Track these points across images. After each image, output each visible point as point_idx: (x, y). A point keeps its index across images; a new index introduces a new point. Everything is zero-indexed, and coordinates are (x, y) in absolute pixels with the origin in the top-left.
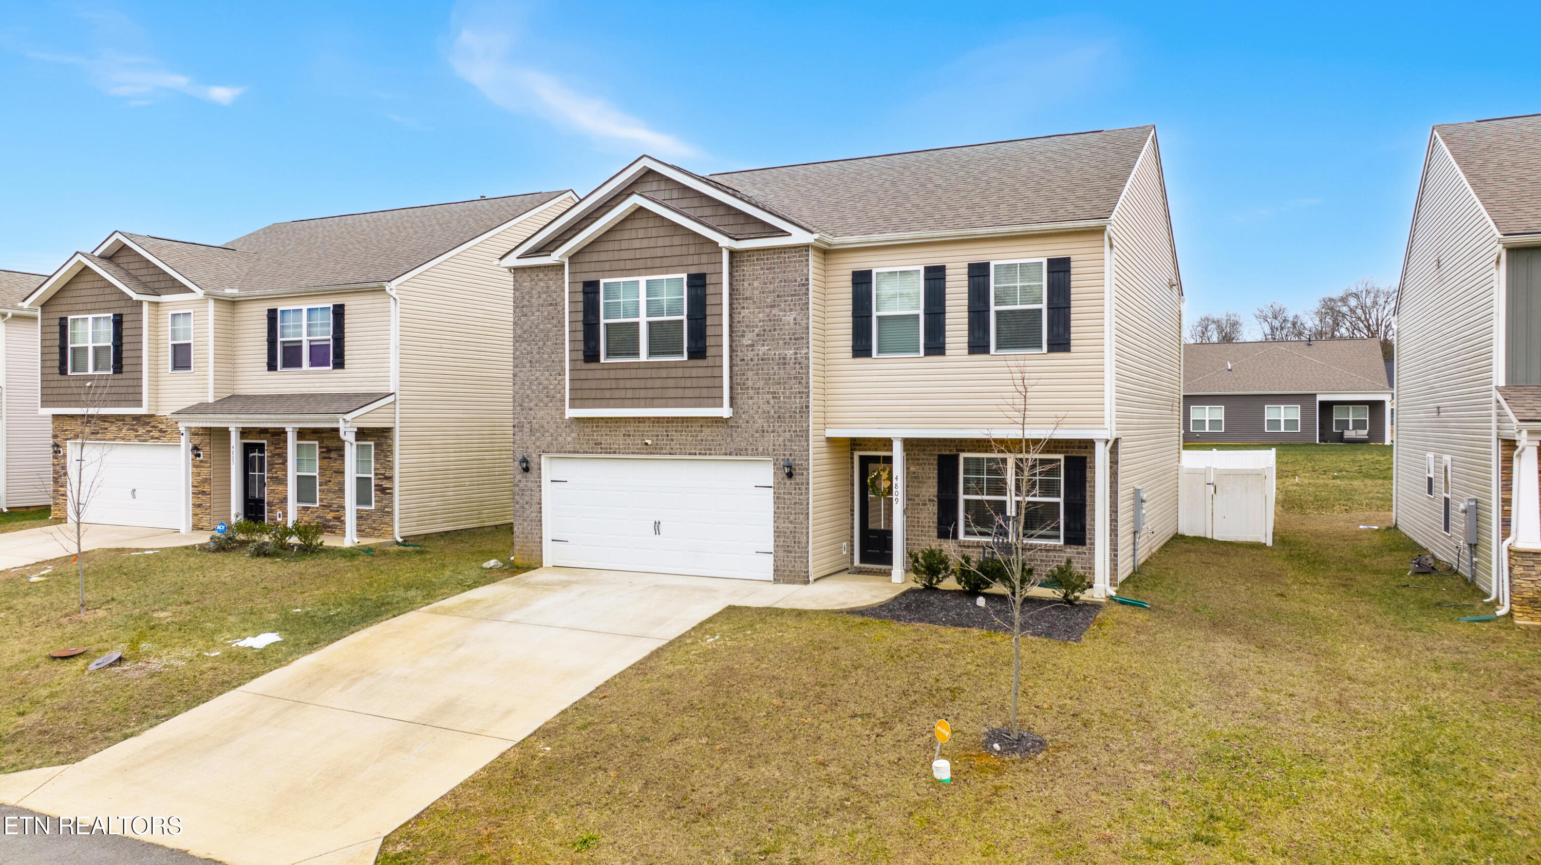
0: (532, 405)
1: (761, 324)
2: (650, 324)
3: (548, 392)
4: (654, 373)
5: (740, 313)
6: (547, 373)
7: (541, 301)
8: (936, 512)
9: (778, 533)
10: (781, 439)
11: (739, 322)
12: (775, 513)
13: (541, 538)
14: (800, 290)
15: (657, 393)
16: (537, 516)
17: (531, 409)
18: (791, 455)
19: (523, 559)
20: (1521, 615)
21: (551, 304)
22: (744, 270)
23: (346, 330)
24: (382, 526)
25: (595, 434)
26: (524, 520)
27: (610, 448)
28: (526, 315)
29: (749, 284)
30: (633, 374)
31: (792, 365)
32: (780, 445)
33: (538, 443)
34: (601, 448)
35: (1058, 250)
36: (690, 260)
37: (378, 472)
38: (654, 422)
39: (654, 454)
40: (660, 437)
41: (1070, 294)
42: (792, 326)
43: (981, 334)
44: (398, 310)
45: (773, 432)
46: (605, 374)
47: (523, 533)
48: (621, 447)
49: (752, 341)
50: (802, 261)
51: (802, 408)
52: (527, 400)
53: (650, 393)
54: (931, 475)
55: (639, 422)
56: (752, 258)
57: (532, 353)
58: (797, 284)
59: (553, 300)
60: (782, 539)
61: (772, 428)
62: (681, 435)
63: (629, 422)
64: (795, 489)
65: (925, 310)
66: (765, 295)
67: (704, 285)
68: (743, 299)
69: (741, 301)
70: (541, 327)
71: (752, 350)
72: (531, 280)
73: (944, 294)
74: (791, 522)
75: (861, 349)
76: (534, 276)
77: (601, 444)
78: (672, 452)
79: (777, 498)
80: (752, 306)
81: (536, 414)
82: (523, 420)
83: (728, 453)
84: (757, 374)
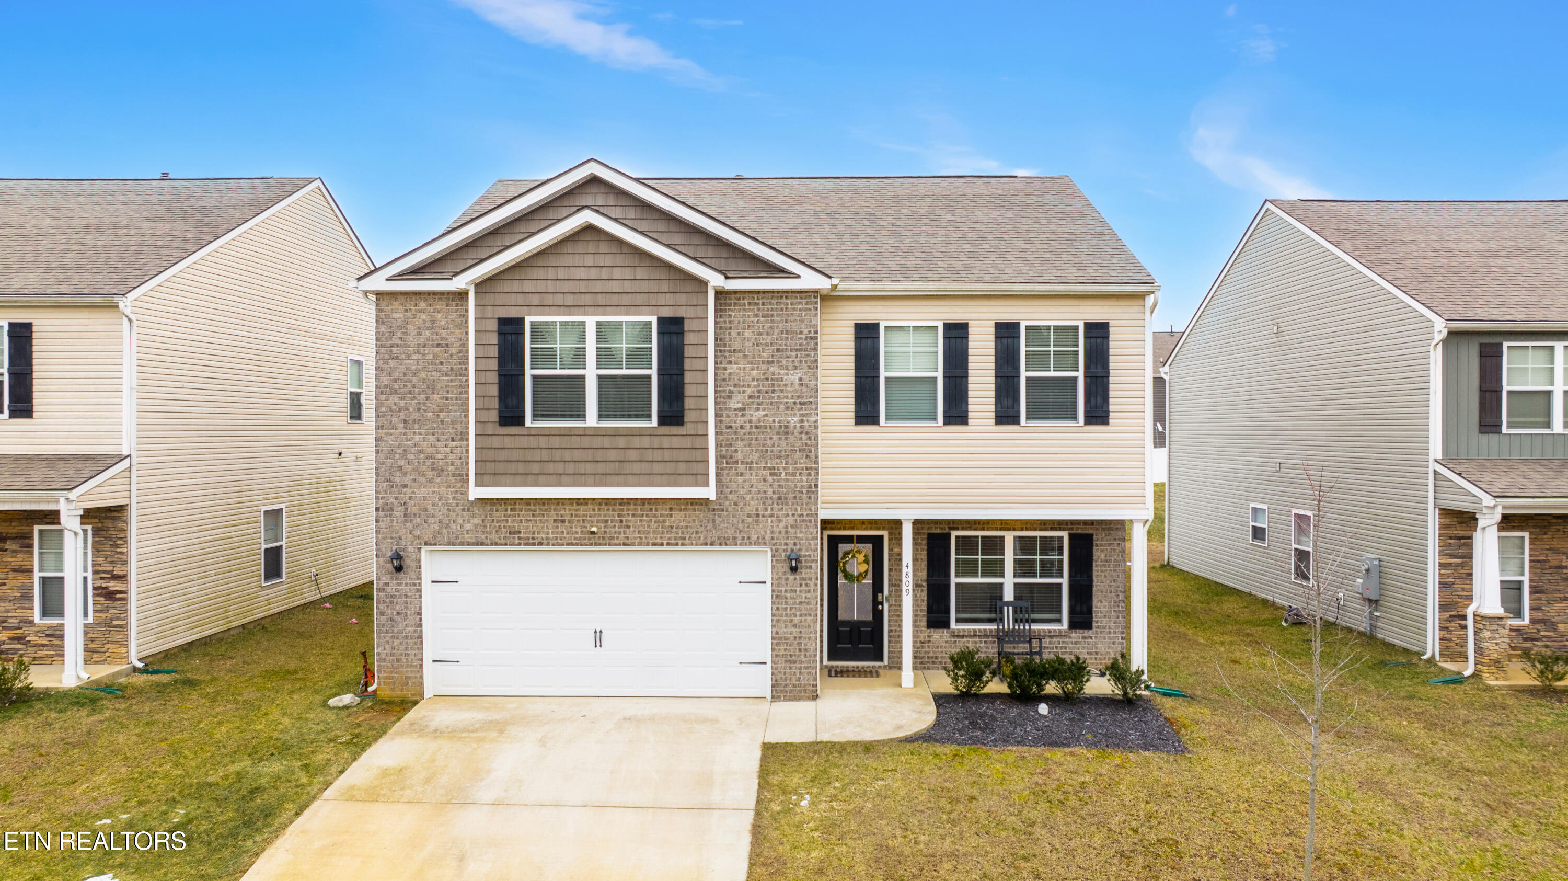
0: (407, 480)
1: (755, 383)
3: (433, 464)
4: (607, 442)
5: (725, 369)
7: (422, 340)
8: (925, 598)
9: (777, 640)
10: (782, 525)
11: (724, 380)
12: (773, 615)
13: (422, 660)
15: (610, 468)
16: (415, 631)
17: (405, 486)
18: (795, 544)
19: (393, 690)
21: (438, 345)
22: (730, 316)
23: (35, 362)
24: (108, 646)
25: (509, 519)
27: (533, 538)
28: (397, 358)
29: (739, 334)
30: (575, 441)
31: (796, 435)
32: (780, 532)
33: (417, 533)
34: (519, 538)
35: (1096, 313)
36: (661, 300)
37: (100, 569)
38: (600, 504)
39: (600, 544)
40: (609, 523)
41: (1108, 362)
42: (796, 387)
43: (1010, 402)
44: (135, 336)
45: (772, 516)
46: (533, 442)
47: (392, 655)
48: (551, 536)
49: (743, 404)
50: (810, 310)
51: (810, 487)
52: (398, 473)
53: (601, 468)
55: (578, 504)
56: (742, 301)
57: (407, 409)
58: (804, 336)
59: (442, 339)
60: (783, 647)
61: (769, 512)
62: (641, 521)
63: (563, 504)
64: (801, 585)
65: (944, 372)
66: (760, 348)
67: (681, 333)
68: (730, 351)
69: (727, 354)
70: (423, 374)
71: (743, 415)
72: (406, 311)
73: (967, 355)
74: (795, 626)
75: (867, 416)
76: (410, 304)
77: (520, 532)
78: (626, 541)
79: (777, 597)
80: (742, 361)
81: (413, 492)
82: (392, 500)
83: (709, 542)
84: (750, 445)
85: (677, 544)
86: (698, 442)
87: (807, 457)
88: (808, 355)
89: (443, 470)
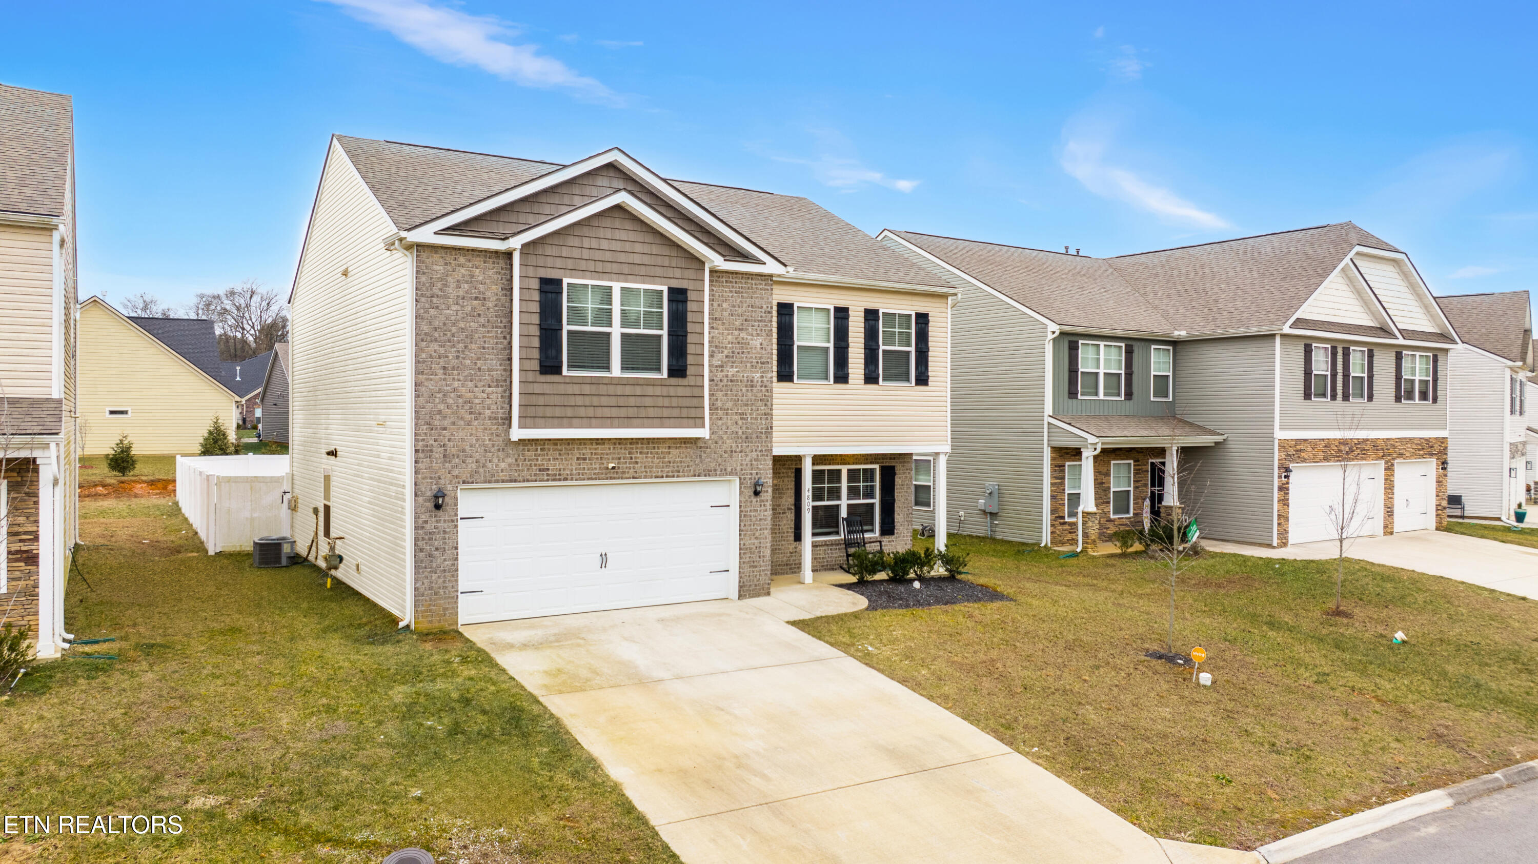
0: (446, 423)
1: (730, 346)
2: (624, 336)
4: (628, 390)
8: (793, 519)
9: (742, 550)
10: (748, 459)
12: (740, 531)
13: (457, 592)
14: (766, 317)
15: (631, 412)
16: (452, 565)
17: (445, 429)
18: (757, 474)
19: (430, 621)
22: (720, 291)
30: (603, 389)
31: (759, 387)
32: (747, 465)
33: (456, 472)
36: (670, 272)
40: (622, 460)
41: (929, 342)
42: (759, 350)
43: (873, 367)
45: (741, 452)
46: (570, 389)
49: (722, 362)
50: (768, 290)
51: (767, 428)
52: (438, 417)
53: (623, 412)
54: (789, 486)
56: (721, 279)
57: (447, 357)
58: (763, 310)
60: (748, 556)
61: (740, 449)
62: (646, 457)
64: (761, 506)
65: (834, 344)
67: (685, 301)
71: (722, 371)
72: (446, 264)
73: (847, 332)
74: (756, 538)
75: (785, 375)
76: (450, 258)
78: (635, 475)
79: (743, 515)
80: (721, 327)
81: (452, 434)
82: (432, 442)
83: (697, 474)
84: (726, 395)
85: (673, 476)
86: (696, 392)
87: (766, 405)
88: (766, 325)
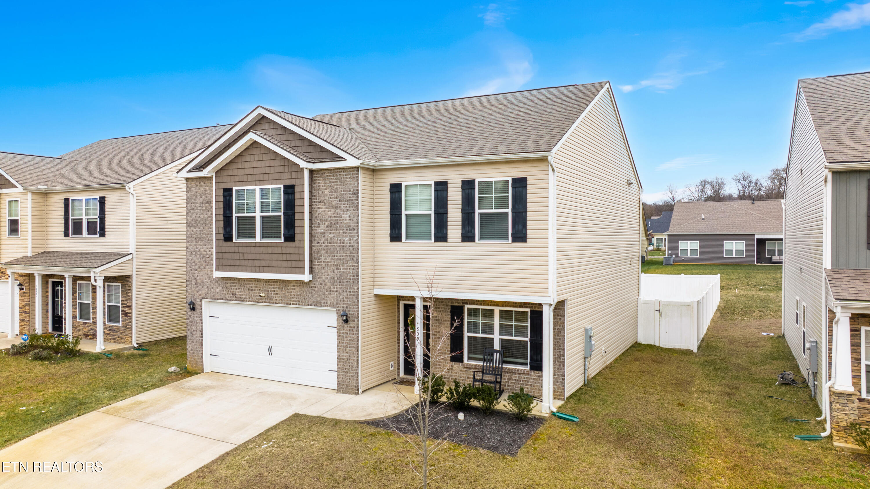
0: (197, 267)
1: (330, 219)
2: (263, 217)
3: (205, 260)
4: (265, 250)
5: (317, 212)
6: (205, 247)
7: (202, 200)
8: (450, 344)
9: (340, 360)
10: (341, 297)
11: (316, 217)
12: (338, 346)
13: (202, 354)
14: (353, 197)
15: (266, 263)
16: (200, 340)
17: (196, 270)
18: (347, 307)
19: (192, 366)
20: (838, 438)
22: (319, 183)
23: (106, 213)
24: (126, 336)
25: (232, 288)
26: (193, 342)
27: (241, 298)
28: (193, 209)
29: (322, 192)
30: (252, 250)
31: (348, 247)
33: (200, 292)
34: (236, 297)
35: (519, 172)
36: (285, 176)
37: (123, 302)
38: (266, 282)
39: (266, 302)
40: (270, 292)
41: (526, 203)
42: (348, 221)
43: (470, 228)
44: (135, 201)
45: (336, 291)
46: (236, 250)
47: (192, 350)
48: (247, 297)
49: (324, 230)
50: (354, 178)
51: (354, 276)
52: (194, 264)
53: (262, 263)
54: (447, 319)
55: (258, 282)
56: (324, 175)
57: (197, 233)
60: (342, 364)
61: (335, 289)
62: (282, 291)
63: (252, 281)
65: (435, 211)
66: (332, 200)
67: (293, 193)
68: (319, 202)
69: (317, 203)
70: (202, 217)
71: (324, 236)
72: (196, 186)
73: (447, 201)
74: (347, 352)
75: (395, 237)
76: (198, 184)
77: (236, 294)
78: (277, 302)
79: (339, 336)
80: (324, 207)
82: (191, 277)
83: (310, 304)
85: (297, 304)
86: (300, 251)
87: (353, 259)
88: (353, 203)
89: (209, 263)
